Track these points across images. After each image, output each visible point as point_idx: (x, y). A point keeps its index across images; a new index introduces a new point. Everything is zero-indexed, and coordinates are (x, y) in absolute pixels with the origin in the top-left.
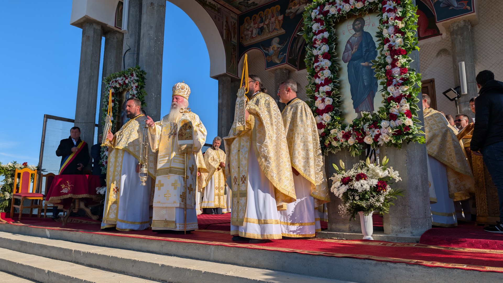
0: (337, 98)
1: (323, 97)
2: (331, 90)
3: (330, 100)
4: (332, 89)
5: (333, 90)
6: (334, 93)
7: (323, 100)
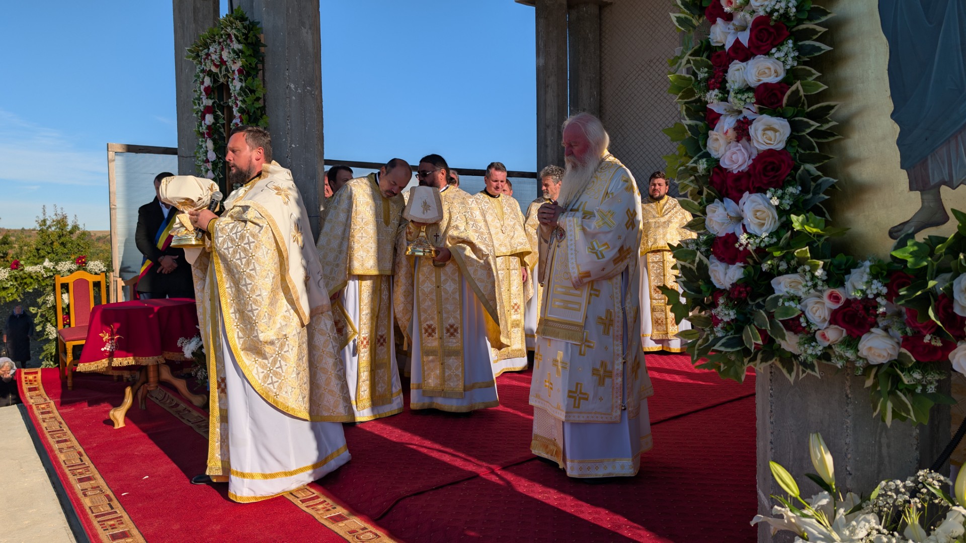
0: (811, 116)
1: (746, 113)
2: (782, 75)
3: (777, 127)
4: (788, 72)
5: (792, 75)
6: (797, 91)
7: (742, 130)
